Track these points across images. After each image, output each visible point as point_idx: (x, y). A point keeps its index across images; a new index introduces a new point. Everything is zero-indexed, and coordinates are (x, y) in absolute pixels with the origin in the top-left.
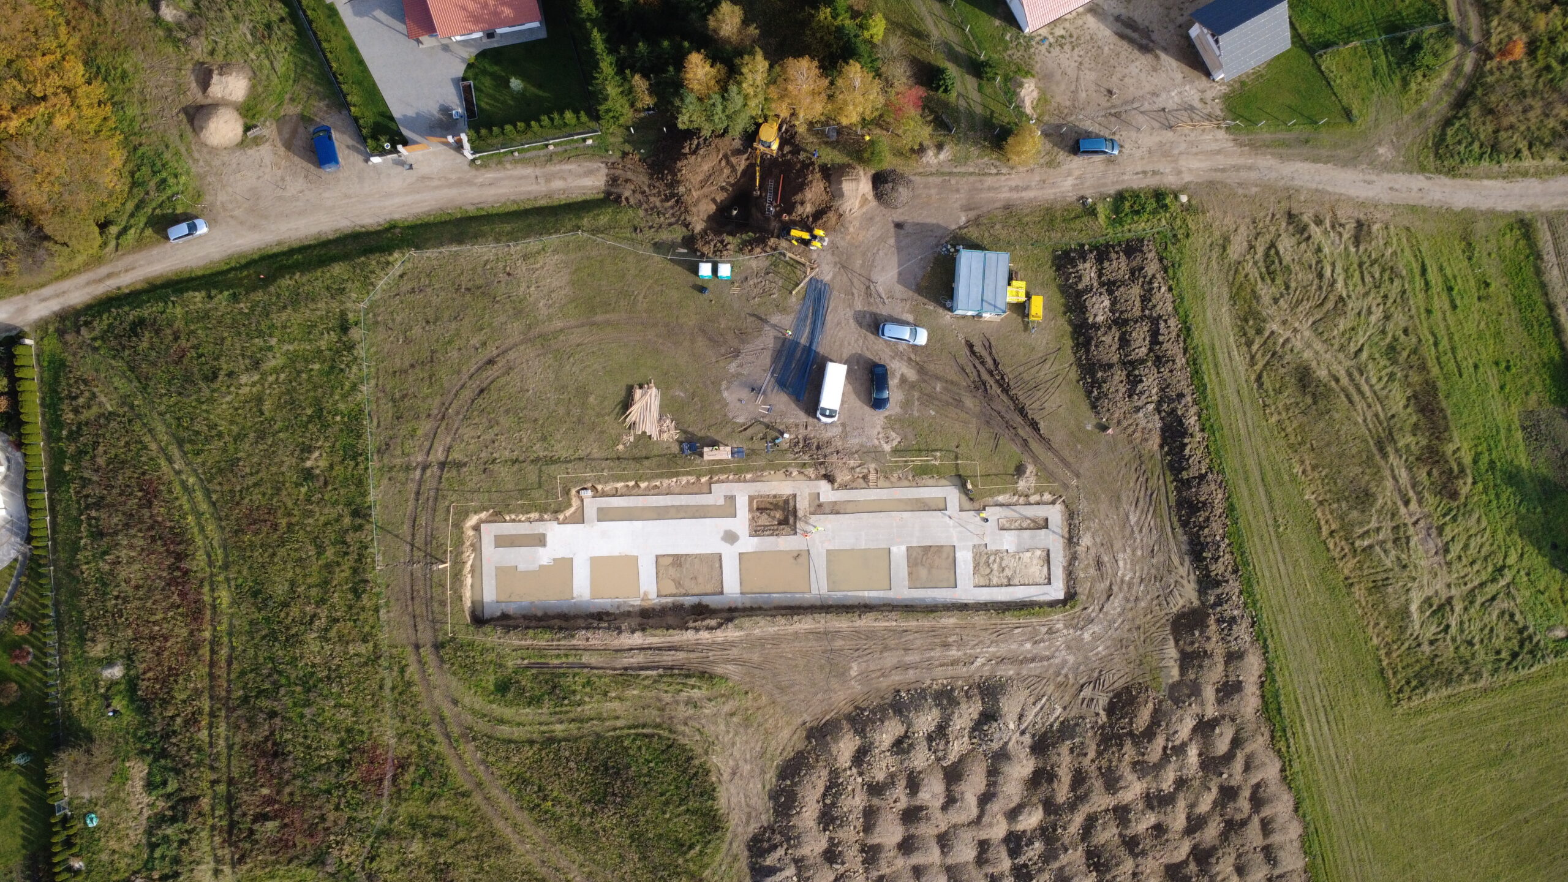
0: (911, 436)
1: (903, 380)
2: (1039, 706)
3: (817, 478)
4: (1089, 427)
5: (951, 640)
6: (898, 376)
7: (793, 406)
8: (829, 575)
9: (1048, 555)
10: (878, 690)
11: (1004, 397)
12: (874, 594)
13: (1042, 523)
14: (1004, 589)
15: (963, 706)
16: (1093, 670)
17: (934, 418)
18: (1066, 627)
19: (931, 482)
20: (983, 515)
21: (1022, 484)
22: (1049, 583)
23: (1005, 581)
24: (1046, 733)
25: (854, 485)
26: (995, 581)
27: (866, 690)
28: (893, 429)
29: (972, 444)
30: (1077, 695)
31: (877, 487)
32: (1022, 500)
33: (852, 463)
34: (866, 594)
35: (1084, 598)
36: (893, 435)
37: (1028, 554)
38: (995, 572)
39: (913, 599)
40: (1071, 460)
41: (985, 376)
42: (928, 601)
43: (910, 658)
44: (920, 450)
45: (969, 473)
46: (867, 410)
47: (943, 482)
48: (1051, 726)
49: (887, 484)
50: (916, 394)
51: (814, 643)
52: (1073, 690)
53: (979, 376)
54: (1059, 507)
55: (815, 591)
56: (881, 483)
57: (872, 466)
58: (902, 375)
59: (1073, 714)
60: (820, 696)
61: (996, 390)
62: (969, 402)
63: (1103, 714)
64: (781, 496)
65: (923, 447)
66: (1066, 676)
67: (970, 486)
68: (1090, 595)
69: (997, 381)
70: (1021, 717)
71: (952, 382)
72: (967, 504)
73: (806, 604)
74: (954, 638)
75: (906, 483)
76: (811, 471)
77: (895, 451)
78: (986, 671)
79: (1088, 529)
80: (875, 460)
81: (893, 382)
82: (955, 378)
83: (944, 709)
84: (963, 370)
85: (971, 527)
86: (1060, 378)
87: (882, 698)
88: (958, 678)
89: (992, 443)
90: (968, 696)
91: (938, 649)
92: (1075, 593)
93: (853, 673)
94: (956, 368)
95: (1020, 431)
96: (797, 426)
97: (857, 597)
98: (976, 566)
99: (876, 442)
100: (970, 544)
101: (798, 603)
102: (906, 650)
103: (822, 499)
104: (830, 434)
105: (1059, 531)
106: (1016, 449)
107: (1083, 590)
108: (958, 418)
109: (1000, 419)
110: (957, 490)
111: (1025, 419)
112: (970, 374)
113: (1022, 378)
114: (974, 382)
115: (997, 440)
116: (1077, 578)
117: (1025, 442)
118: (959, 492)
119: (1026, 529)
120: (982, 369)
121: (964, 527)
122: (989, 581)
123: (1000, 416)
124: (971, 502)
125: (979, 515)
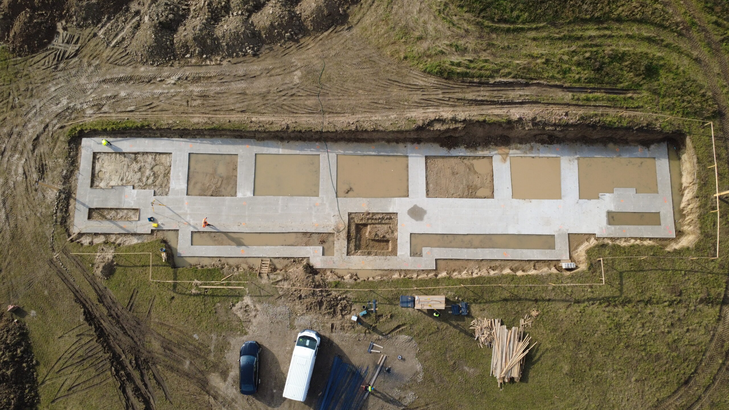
0: (222, 312)
1: (224, 375)
2: (119, 37)
3: (324, 270)
4: (33, 313)
5: (199, 102)
6: (229, 379)
7: (345, 351)
8: (317, 172)
9: (92, 182)
10: (275, 57)
11: (118, 350)
12: (273, 150)
13: (95, 214)
14: (141, 150)
15: (190, 37)
16: (64, 69)
17: (195, 331)
18: (83, 111)
19: (206, 262)
20: (154, 225)
21: (109, 255)
22: (95, 154)
23: (140, 157)
24: (115, 13)
25: (286, 262)
26: (150, 159)
27: (287, 57)
28: (239, 320)
29: (157, 300)
30: (82, 47)
31: (262, 259)
32: (113, 238)
33: (286, 285)
34: (281, 151)
35: (62, 138)
36: (240, 314)
37: (112, 183)
38: (148, 167)
39: (234, 144)
40: (57, 279)
41: (136, 374)
42: (219, 140)
43: (241, 85)
44: (213, 296)
45: (163, 269)
46: (266, 344)
47: (193, 261)
48: (109, 19)
49: (251, 261)
50: (211, 358)
51: (335, 102)
52: (85, 51)
53: (142, 375)
54: (75, 230)
55: (333, 156)
56: (257, 264)
57: (264, 281)
58: (225, 380)
59: (88, 30)
60: (333, 53)
61: (127, 359)
62: (156, 346)
63: (60, 29)
64: (363, 254)
65: (209, 300)
66: (90, 65)
67: (164, 255)
68: (55, 141)
69: (124, 368)
70: (137, 26)
71: (172, 369)
72: (170, 237)
73: (343, 144)
74: (195, 103)
75: (231, 262)
76: (330, 278)
77: (239, 296)
78: (166, 71)
79: (48, 207)
80: (261, 288)
81: (234, 373)
82: (168, 374)
83: (210, 35)
84: (158, 383)
85: (169, 213)
86: (56, 368)
87: (271, 49)
88: (195, 65)
89: (137, 299)
90: (186, 47)
91: (212, 94)
92: (69, 143)
93: (298, 73)
94: (166, 385)
95: (105, 312)
96: (343, 328)
97: (291, 148)
98: (167, 174)
99: (258, 307)
100: (170, 196)
101: (351, 145)
102: (244, 94)
103: (321, 248)
104: (308, 317)
105: (78, 206)
106: (111, 293)
107: (62, 146)
108: (169, 329)
109: (125, 326)
110: (178, 251)
111: (98, 325)
112: (152, 377)
113: (96, 371)
114: (149, 368)
115: (131, 304)
116: (67, 158)
117: (101, 301)
118: (176, 250)
119: (111, 209)
120: (139, 382)
121: (175, 213)
122: (155, 158)
123: (125, 330)
124: (165, 239)
125: (158, 225)
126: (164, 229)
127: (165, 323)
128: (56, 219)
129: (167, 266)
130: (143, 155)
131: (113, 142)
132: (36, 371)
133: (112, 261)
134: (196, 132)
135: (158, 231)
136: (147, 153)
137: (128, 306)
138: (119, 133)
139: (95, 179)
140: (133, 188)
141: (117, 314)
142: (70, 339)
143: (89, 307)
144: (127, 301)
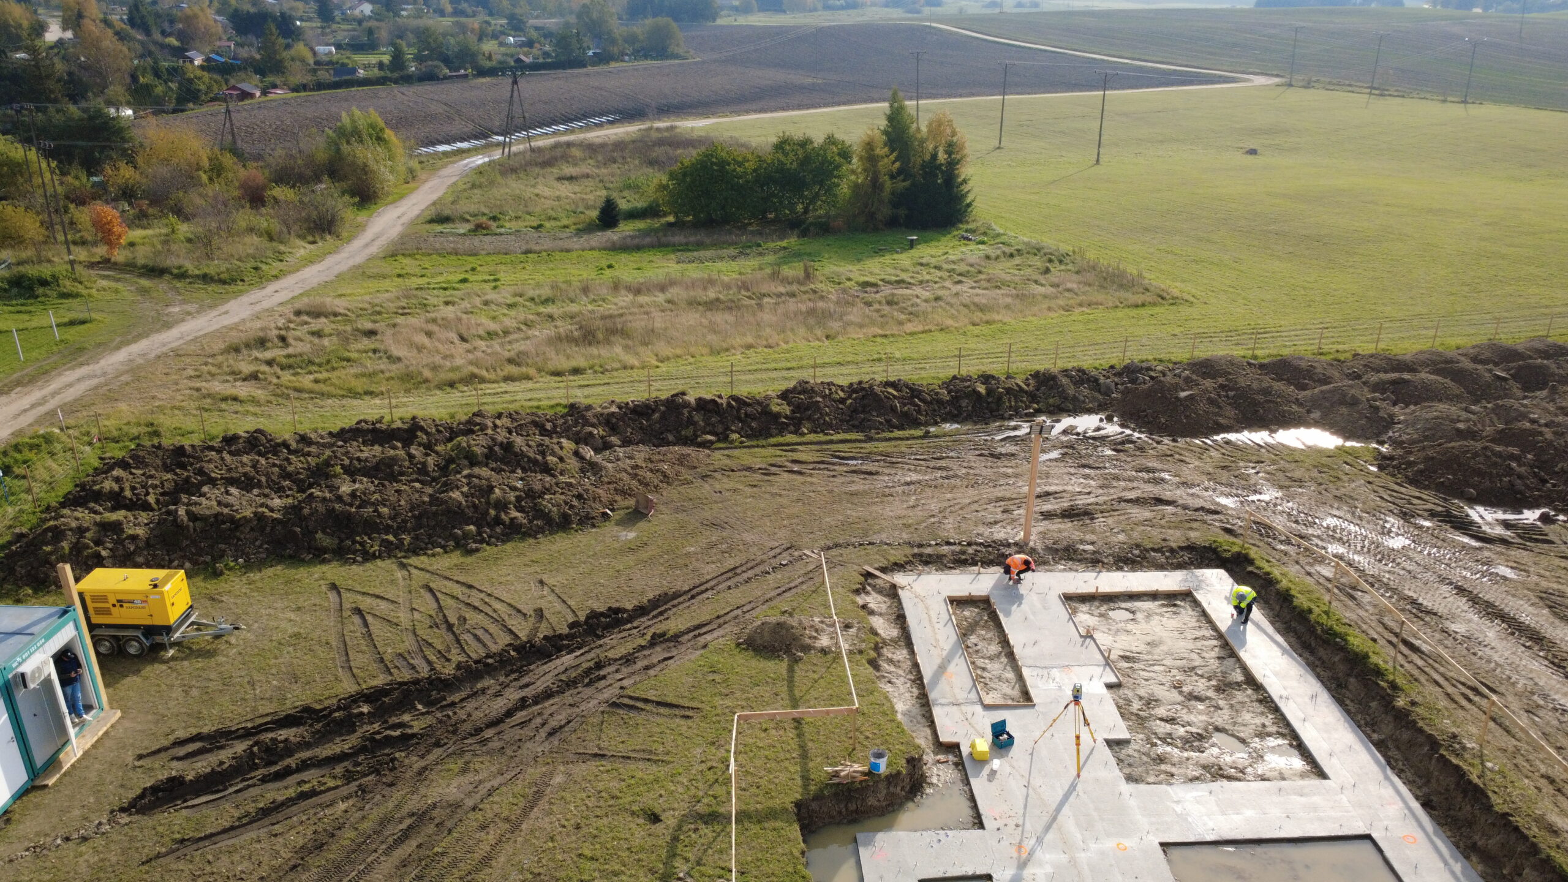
4: (630, 535)
9: (1085, 598)
13: (971, 610)
16: (1417, 526)
20: (979, 747)
22: (1185, 596)
23: (1244, 694)
26: (1258, 719)
29: (649, 771)
32: (894, 652)
35: (1194, 534)
37: (1105, 640)
38: (1220, 719)
40: (732, 562)
41: (341, 744)
45: (786, 772)
52: (1520, 553)
53: (330, 761)
54: (903, 579)
61: (415, 715)
62: (444, 788)
67: (855, 768)
68: (1179, 526)
69: (381, 712)
71: (315, 847)
82: (297, 838)
84: (267, 811)
85: (1050, 789)
86: (440, 584)
89: (659, 722)
92: (1191, 548)
95: (614, 654)
98: (1217, 773)
100: (1129, 789)
105: (989, 580)
106: (685, 660)
107: (1172, 536)
127: (543, 804)
128: (930, 545)
129: (805, 786)
130: (1260, 701)
132: (446, 552)
133: (807, 649)
136: (1276, 710)
137: (631, 698)
139: (1096, 603)
140: (1110, 686)
141: (604, 677)
142: (528, 598)
143: (635, 624)
144: (651, 695)
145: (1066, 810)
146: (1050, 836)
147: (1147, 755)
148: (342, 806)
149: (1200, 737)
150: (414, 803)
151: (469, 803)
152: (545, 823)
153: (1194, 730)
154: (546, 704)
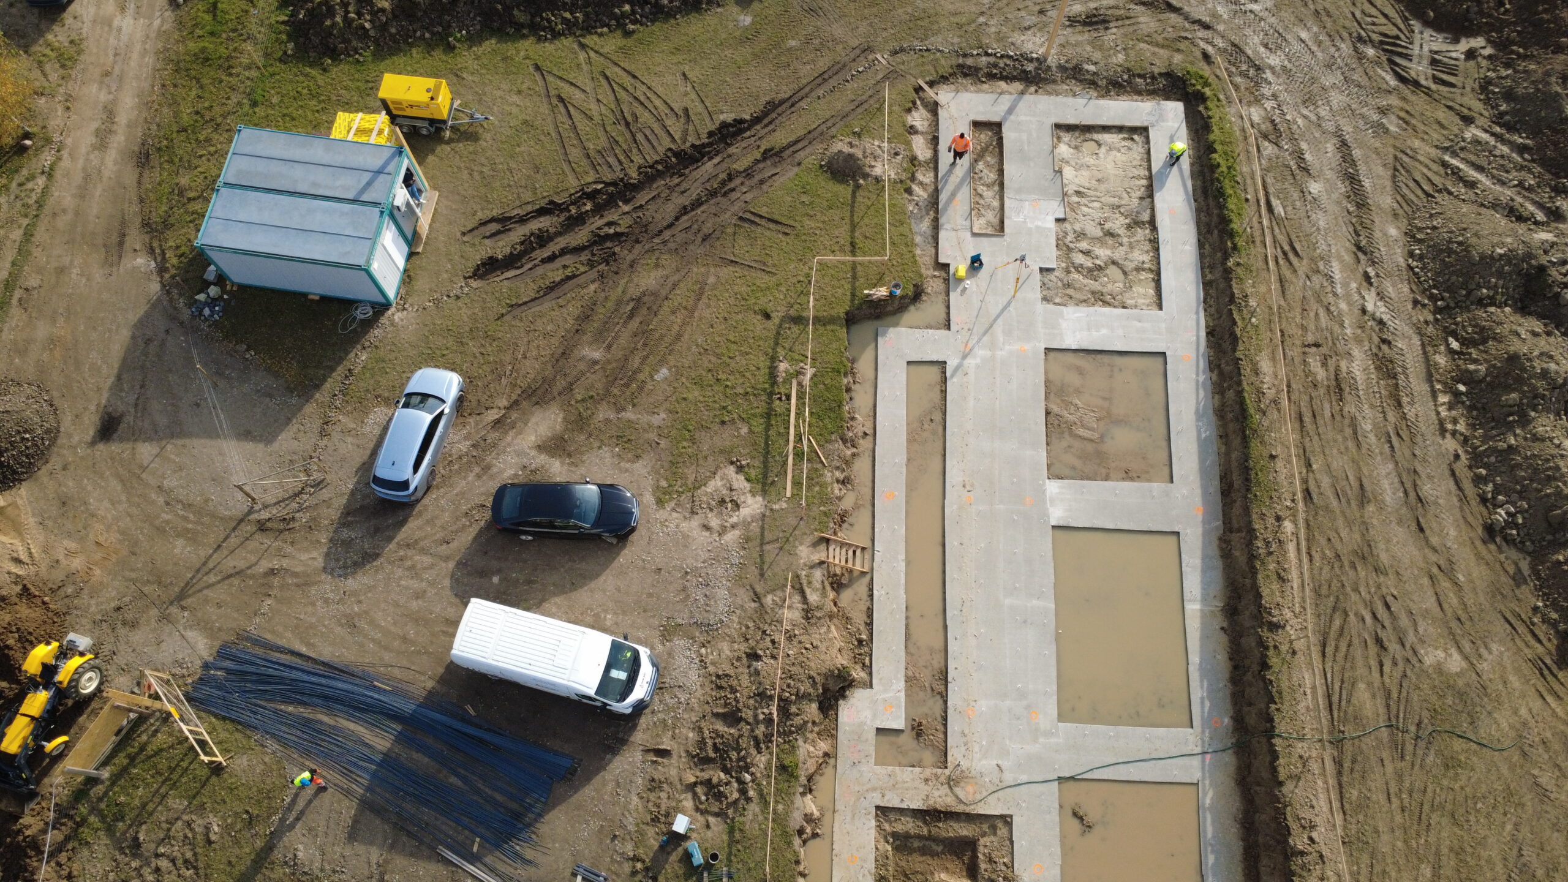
0: (724, 438)
1: (556, 446)
3: (831, 733)
4: (747, 20)
5: (1321, 374)
6: (542, 459)
7: (588, 792)
10: (1496, 591)
11: (642, 198)
12: (1193, 584)
13: (985, 136)
14: (1163, 234)
15: (1516, 346)
16: (1361, 57)
17: (678, 372)
18: (1257, 101)
19: (861, 399)
20: (961, 269)
21: (884, 169)
24: (1544, 162)
25: (859, 618)
27: (1500, 628)
28: (699, 484)
29: (763, 280)
30: (1428, 92)
31: (869, 550)
32: (925, 177)
33: (791, 614)
34: (1193, 608)
35: (1177, 58)
36: (715, 485)
39: (1203, 471)
40: (823, 63)
41: (580, 236)
42: (1209, 431)
43: (1389, 491)
44: (769, 414)
45: (843, 292)
46: (627, 555)
47: (864, 366)
48: (1522, 149)
49: (861, 519)
50: (604, 413)
51: (1376, 781)
52: (1419, 102)
53: (577, 250)
54: (944, 95)
55: (1192, 770)
57: (806, 553)
58: (540, 448)
59: (1478, 106)
60: (1546, 779)
61: (621, 216)
62: (647, 279)
63: (1464, 45)
64: (881, 861)
65: (759, 405)
66: (1383, 111)
67: (882, 292)
68: (1172, 44)
69: (598, 210)
70: (1516, 215)
71: (585, 318)
73: (1234, 804)
74: (1315, 364)
76: (808, 751)
77: (765, 484)
78: (1399, 290)
79: (1000, 38)
80: (786, 544)
81: (557, 471)
82: (573, 309)
84: (552, 288)
85: (994, 305)
86: (612, 71)
87: (1518, 579)
88: (1430, 370)
89: (767, 234)
90: (1483, 337)
91: (1350, 408)
92: (1168, 75)
93: (1455, 663)
94: (547, 304)
95: (740, 165)
96: (654, 785)
97: (1205, 638)
99: (732, 537)
100: (1041, 307)
102: (1363, 498)
103: (899, 723)
104: (693, 678)
105: (1006, 101)
106: (787, 176)
107: (1159, 60)
108: (685, 308)
109: (702, 208)
110: (891, 329)
111: (709, 153)
112: (568, 272)
113: (599, 152)
114: (591, 264)
115: (757, 220)
116: (1129, 70)
117: (767, 154)
118: (896, 325)
119: (1001, 172)
120: (561, 242)
121: (995, 320)
122: (1143, 270)
123: (693, 210)
124: (924, 298)
125: (960, 280)
126: (952, 294)
127: (704, 299)
128: (972, 55)
129: (852, 301)
130: (1150, 241)
131: (1181, 170)
132: (611, 31)
133: (866, 176)
134: (1227, 369)
135: (947, 281)
136: (1157, 250)
137: (752, 213)
138: (1204, 182)
139: (1077, 134)
140: (1058, 220)
141: (733, 190)
142: (680, 96)
143: (753, 132)
144: (763, 211)
145: (1000, 321)
146: (985, 338)
147: (1061, 280)
148: (592, 287)
149: (1100, 268)
150: (634, 292)
151: (664, 293)
152: (706, 313)
153: (1098, 262)
154: (699, 211)
